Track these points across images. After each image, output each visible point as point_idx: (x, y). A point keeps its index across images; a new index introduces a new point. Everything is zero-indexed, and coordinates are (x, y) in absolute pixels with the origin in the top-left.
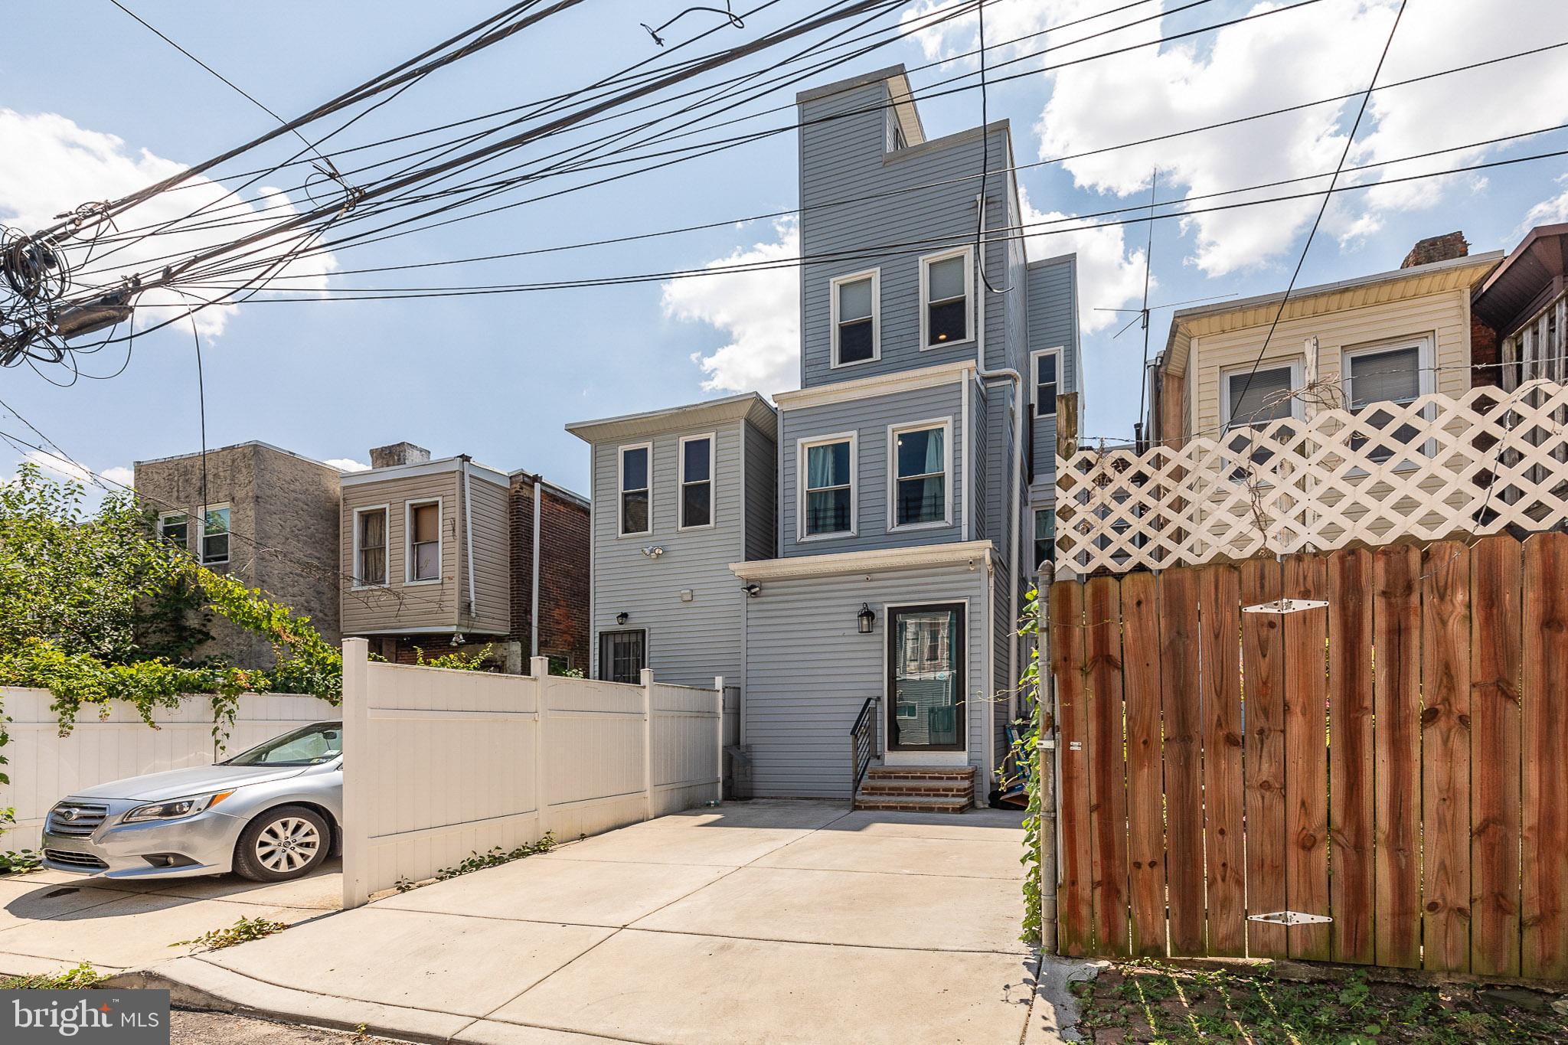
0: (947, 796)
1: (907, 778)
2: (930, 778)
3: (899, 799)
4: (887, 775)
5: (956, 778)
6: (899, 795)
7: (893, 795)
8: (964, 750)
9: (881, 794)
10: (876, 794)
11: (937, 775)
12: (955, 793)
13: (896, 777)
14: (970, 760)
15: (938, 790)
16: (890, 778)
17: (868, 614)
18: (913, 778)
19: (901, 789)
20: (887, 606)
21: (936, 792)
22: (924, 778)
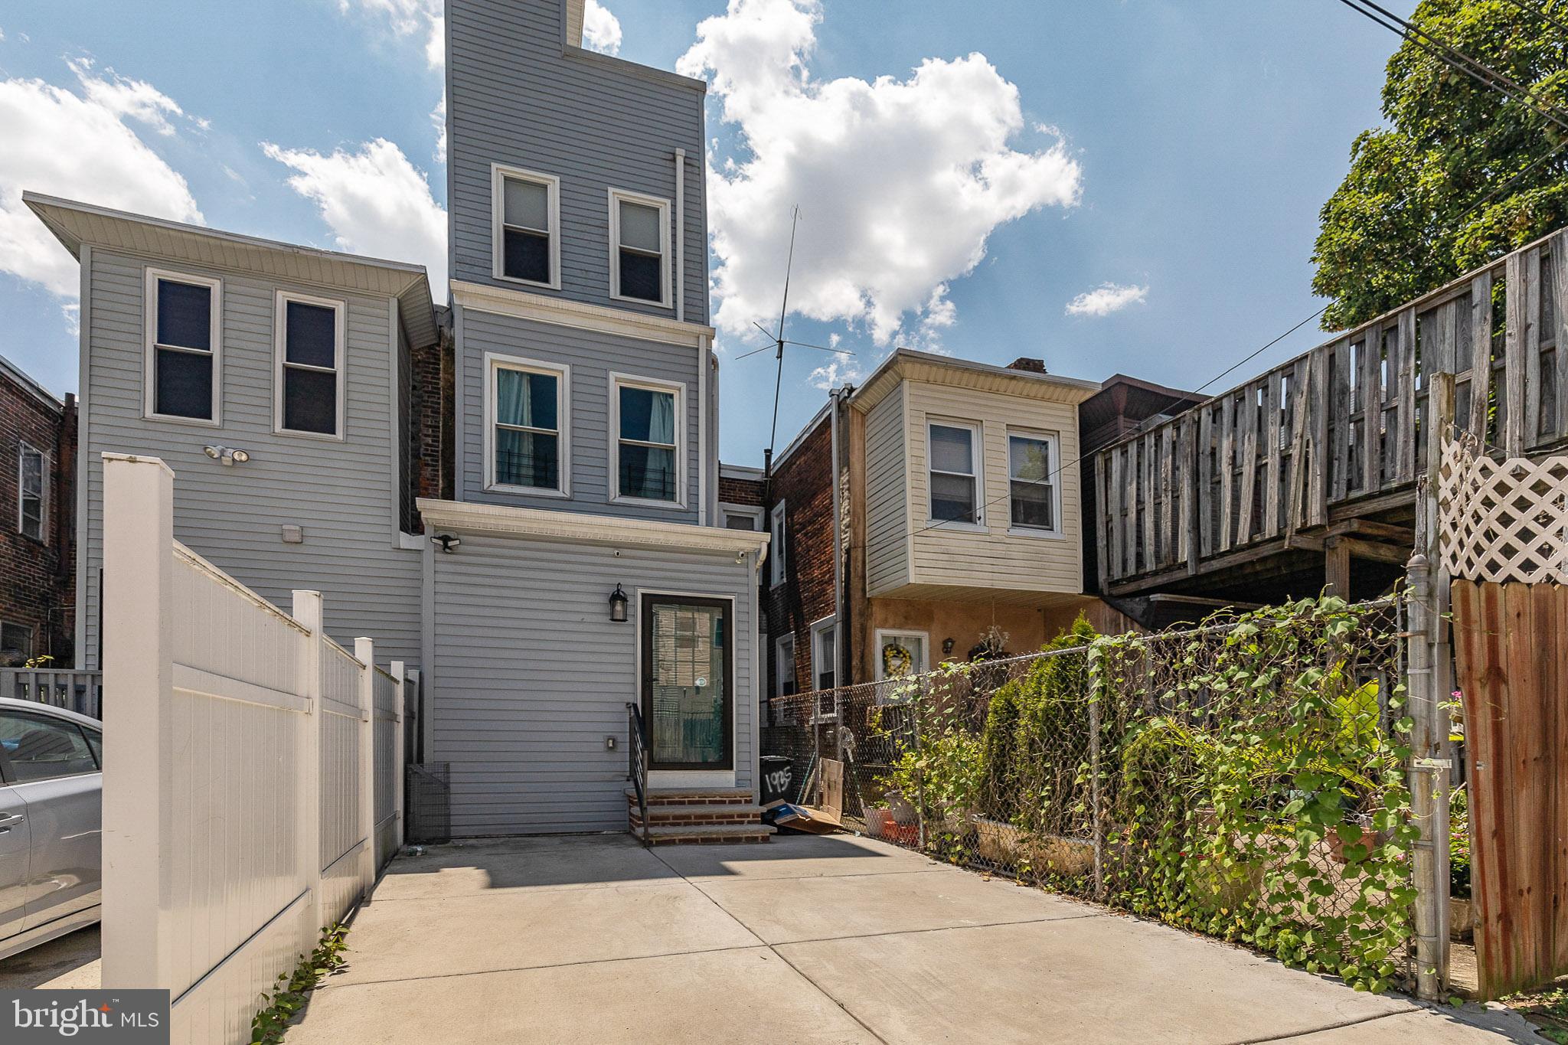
0: (742, 823)
1: (683, 803)
2: (711, 802)
3: (688, 829)
4: (659, 800)
5: (740, 802)
6: (686, 824)
7: (679, 824)
8: (731, 768)
9: (664, 825)
10: (657, 824)
11: (718, 799)
12: (751, 819)
13: (670, 803)
14: (738, 780)
15: (732, 816)
16: (662, 804)
17: (617, 597)
18: (690, 803)
19: (688, 817)
20: (640, 591)
21: (729, 819)
22: (703, 802)
